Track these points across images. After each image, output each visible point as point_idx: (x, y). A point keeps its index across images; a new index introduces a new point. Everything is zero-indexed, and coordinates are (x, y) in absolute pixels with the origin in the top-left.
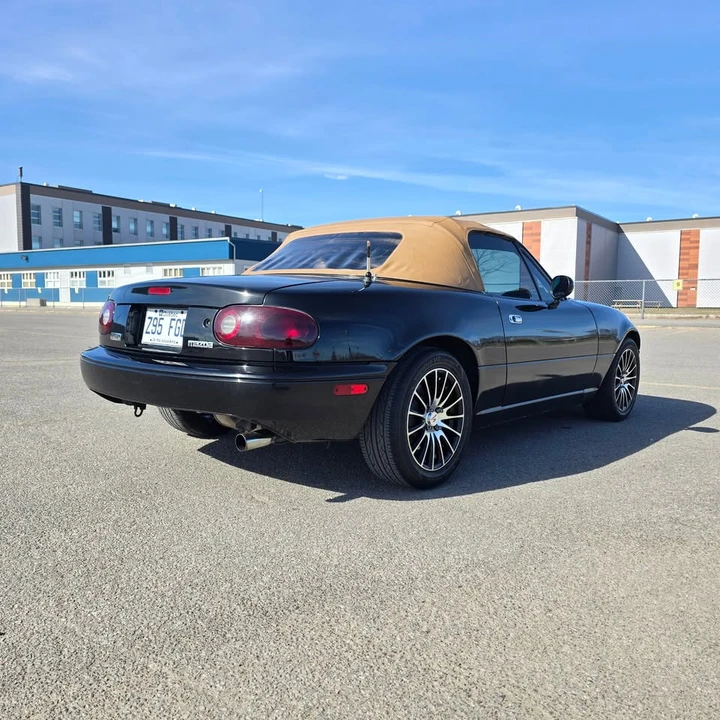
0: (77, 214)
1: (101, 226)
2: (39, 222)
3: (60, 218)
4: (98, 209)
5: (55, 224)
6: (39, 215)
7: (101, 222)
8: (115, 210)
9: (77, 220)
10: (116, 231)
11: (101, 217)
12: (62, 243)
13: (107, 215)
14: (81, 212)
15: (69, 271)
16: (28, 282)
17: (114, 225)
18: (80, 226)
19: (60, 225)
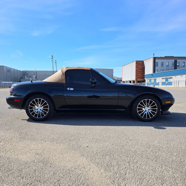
0: (167, 63)
1: (174, 65)
2: (157, 66)
3: (163, 64)
4: (173, 61)
5: (161, 66)
6: (157, 64)
7: (174, 64)
8: (178, 61)
9: (167, 64)
10: (178, 66)
11: (174, 63)
12: (163, 70)
13: (176, 62)
14: (168, 62)
15: (161, 78)
16: (153, 81)
17: (178, 64)
18: (168, 66)
19: (163, 66)
